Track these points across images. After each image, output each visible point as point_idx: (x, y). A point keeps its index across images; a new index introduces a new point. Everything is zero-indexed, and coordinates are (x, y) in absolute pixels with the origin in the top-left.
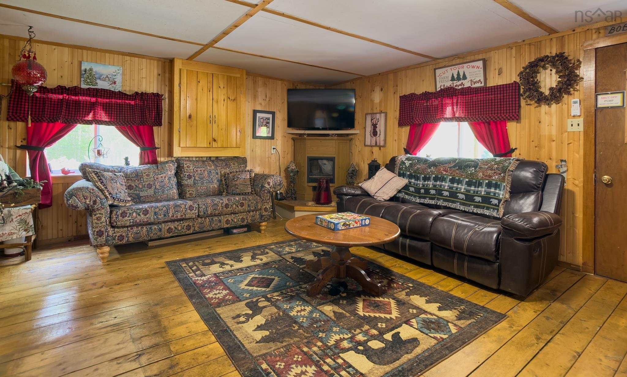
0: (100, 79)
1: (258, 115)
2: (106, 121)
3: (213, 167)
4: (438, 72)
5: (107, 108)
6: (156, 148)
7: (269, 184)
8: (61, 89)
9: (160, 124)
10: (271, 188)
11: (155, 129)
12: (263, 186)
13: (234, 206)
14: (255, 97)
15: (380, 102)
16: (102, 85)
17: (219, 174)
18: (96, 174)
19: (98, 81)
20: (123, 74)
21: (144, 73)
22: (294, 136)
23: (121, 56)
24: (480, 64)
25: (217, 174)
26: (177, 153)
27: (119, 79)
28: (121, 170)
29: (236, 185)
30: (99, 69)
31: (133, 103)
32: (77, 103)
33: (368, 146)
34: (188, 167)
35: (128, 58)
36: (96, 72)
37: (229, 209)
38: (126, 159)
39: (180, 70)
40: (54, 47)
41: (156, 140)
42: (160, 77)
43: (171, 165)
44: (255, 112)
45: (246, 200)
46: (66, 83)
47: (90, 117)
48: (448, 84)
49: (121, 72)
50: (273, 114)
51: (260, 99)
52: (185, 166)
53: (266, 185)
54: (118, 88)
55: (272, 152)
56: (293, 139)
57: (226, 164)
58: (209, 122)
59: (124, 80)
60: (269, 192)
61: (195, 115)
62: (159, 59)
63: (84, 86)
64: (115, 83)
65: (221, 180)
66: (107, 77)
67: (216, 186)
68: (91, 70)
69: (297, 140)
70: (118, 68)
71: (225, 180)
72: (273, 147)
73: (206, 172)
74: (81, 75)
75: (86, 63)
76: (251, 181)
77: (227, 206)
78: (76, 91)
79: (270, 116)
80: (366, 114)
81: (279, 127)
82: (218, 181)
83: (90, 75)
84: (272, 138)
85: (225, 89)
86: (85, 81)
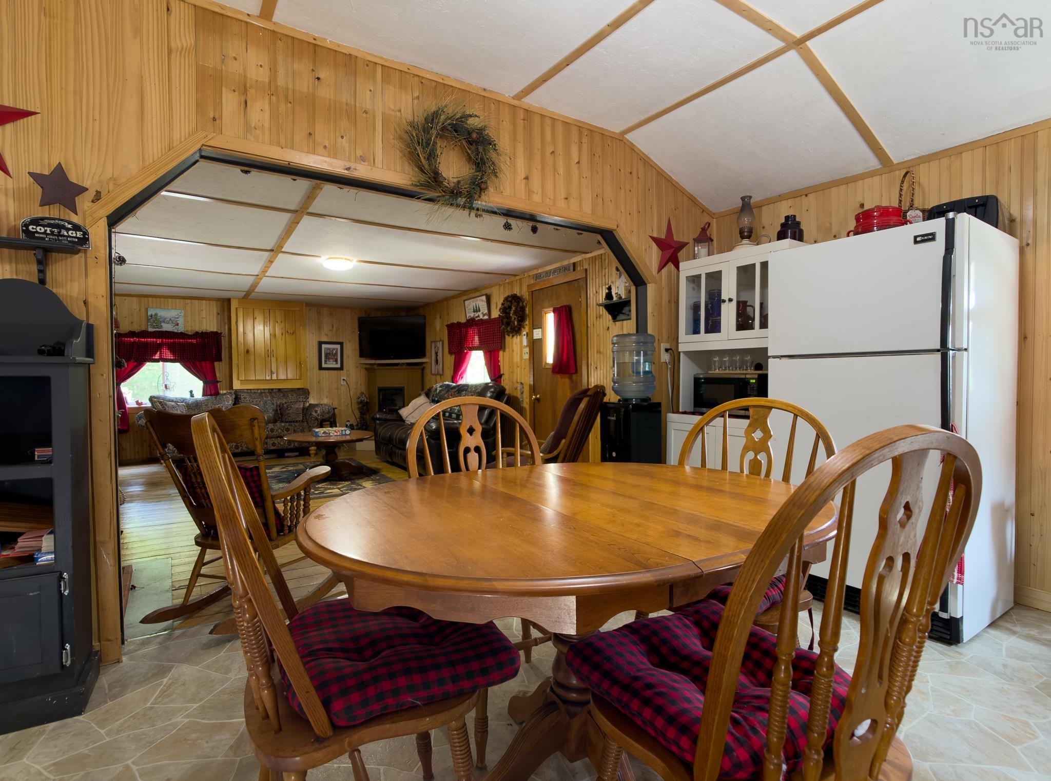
0: (164, 322)
1: (324, 346)
2: (171, 359)
3: (269, 398)
4: (467, 303)
5: (172, 348)
6: (218, 382)
7: (316, 412)
8: (132, 334)
9: (220, 360)
10: (318, 415)
11: (216, 364)
12: (311, 414)
13: (280, 430)
14: (320, 328)
15: (440, 328)
16: (167, 327)
17: (275, 404)
18: (160, 403)
19: (162, 324)
20: (185, 316)
21: (204, 314)
22: (368, 366)
23: (182, 300)
24: (484, 298)
25: (273, 404)
26: (237, 385)
27: (181, 321)
28: (183, 400)
29: (288, 414)
30: (163, 313)
31: (194, 341)
32: (146, 344)
33: (433, 375)
34: (245, 398)
35: (189, 301)
36: (160, 316)
37: (274, 433)
38: (191, 392)
39: (237, 309)
40: (125, 298)
41: (218, 375)
42: (219, 316)
43: (228, 396)
44: (320, 344)
45: (292, 425)
46: (136, 328)
47: (157, 356)
48: (472, 315)
49: (182, 314)
50: (341, 344)
51: (326, 329)
52: (242, 397)
53: (314, 413)
54: (181, 329)
55: (342, 383)
56: (366, 369)
57: (284, 396)
58: (267, 356)
59: (186, 321)
60: (317, 419)
61: (253, 350)
62: (218, 300)
63: (151, 329)
64: (178, 325)
65: (277, 410)
66: (170, 319)
67: (271, 415)
68: (156, 315)
69: (370, 370)
70: (180, 311)
71: (280, 409)
72: (342, 378)
73: (262, 403)
74: (148, 320)
75: (152, 310)
76: (303, 410)
77: (272, 430)
78: (144, 334)
79: (338, 347)
80: (432, 342)
81: (349, 357)
82: (273, 410)
83: (155, 319)
84: (341, 368)
85: (283, 323)
86: (152, 325)
